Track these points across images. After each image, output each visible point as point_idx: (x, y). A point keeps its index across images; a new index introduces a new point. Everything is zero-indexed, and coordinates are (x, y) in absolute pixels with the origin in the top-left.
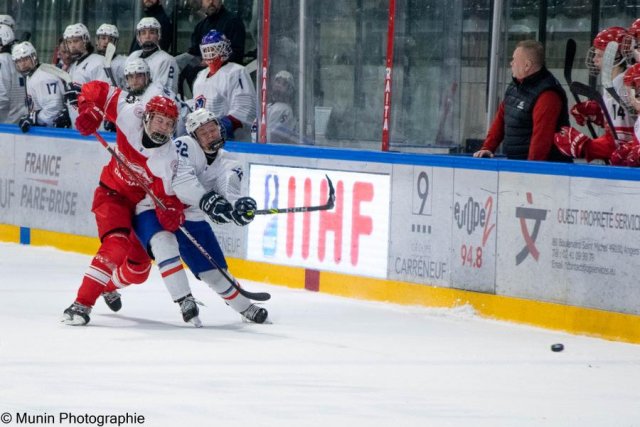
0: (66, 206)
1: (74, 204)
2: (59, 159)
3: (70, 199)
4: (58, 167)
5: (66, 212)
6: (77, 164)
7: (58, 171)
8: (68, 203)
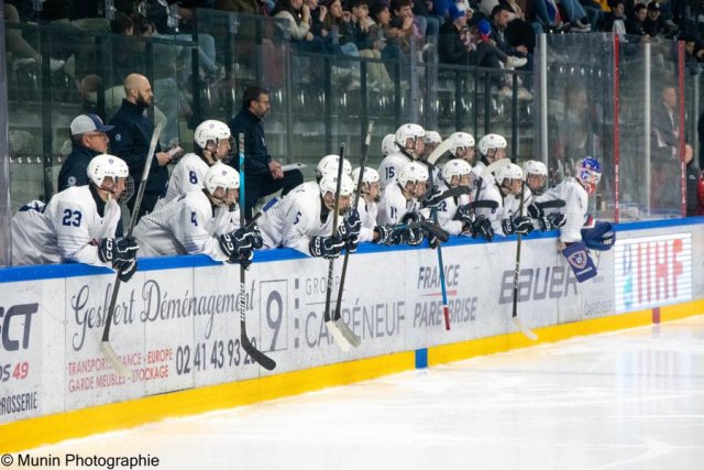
0: (465, 314)
1: (474, 309)
2: (458, 267)
3: (469, 305)
4: (456, 275)
5: (466, 320)
6: (477, 268)
7: (456, 279)
8: (467, 310)
